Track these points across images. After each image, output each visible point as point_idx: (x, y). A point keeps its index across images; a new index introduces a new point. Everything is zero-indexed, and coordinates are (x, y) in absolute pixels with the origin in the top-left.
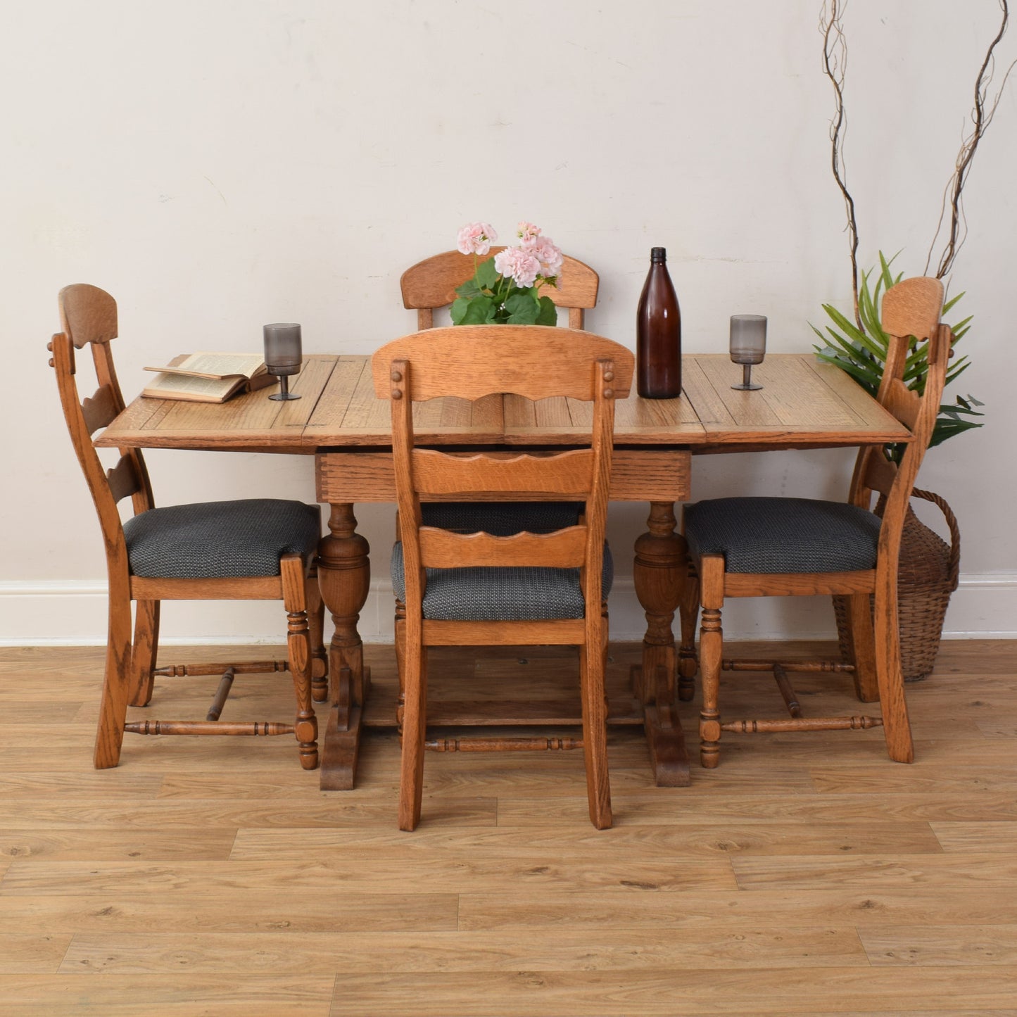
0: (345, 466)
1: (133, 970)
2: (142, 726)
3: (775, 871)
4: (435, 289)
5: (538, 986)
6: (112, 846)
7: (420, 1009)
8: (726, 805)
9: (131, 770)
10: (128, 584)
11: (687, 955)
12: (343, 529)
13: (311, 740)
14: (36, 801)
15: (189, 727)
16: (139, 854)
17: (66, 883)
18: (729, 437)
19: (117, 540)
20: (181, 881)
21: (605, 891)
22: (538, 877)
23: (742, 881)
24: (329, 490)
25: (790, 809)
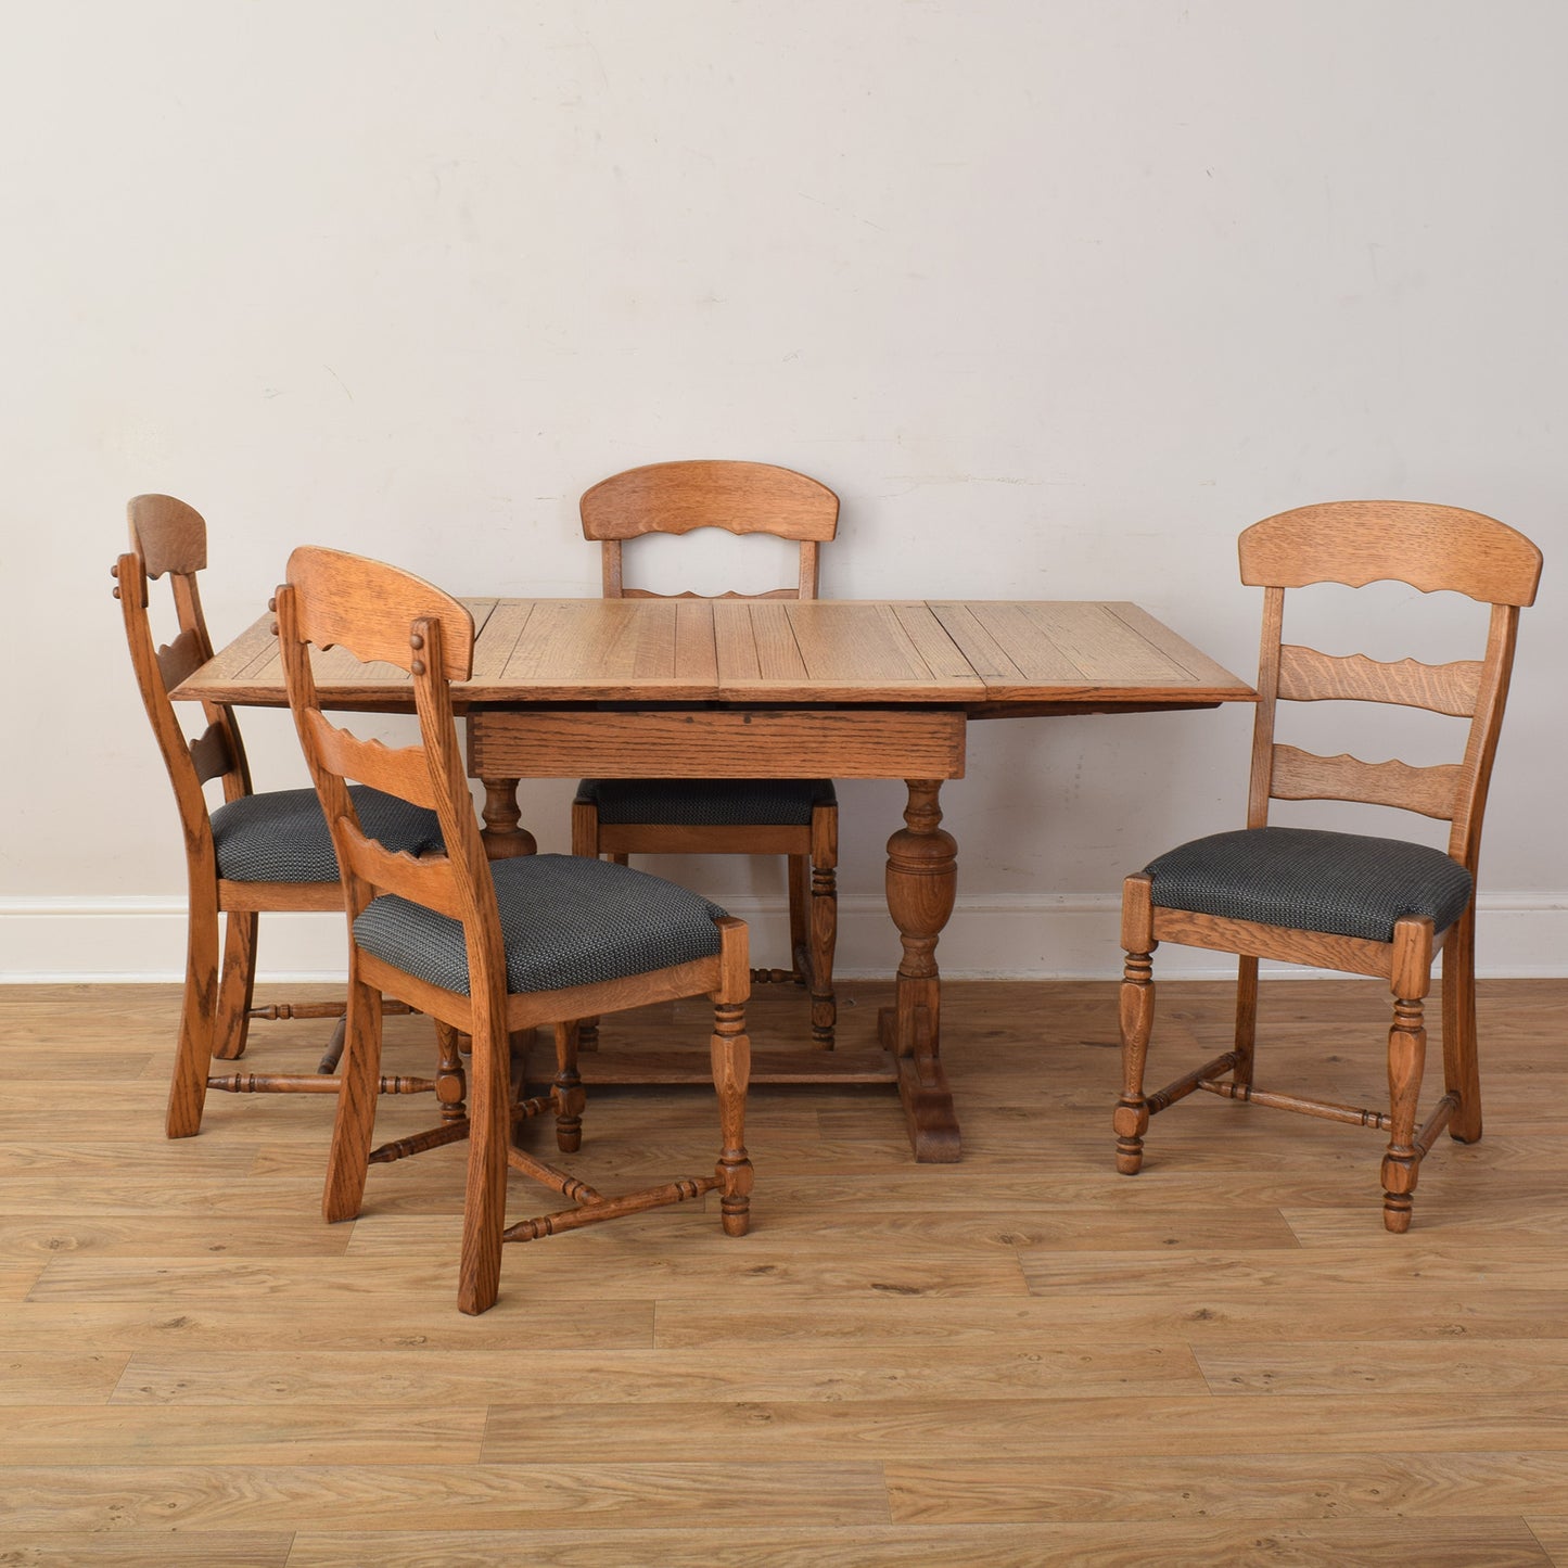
0: (506, 729)
1: (212, 1401)
2: (232, 1081)
3: (1079, 1271)
4: (624, 515)
5: (763, 1422)
6: (187, 1236)
7: (604, 1452)
8: (1009, 1187)
9: (216, 1140)
10: (215, 889)
11: (964, 1380)
12: (503, 821)
13: (456, 1101)
14: (88, 1179)
15: (294, 1082)
16: (224, 1248)
17: (124, 1286)
18: (1015, 693)
19: (201, 831)
20: (281, 1282)
21: (851, 1297)
22: (761, 1278)
23: (1034, 1284)
24: (485, 761)
25: (1094, 1191)
